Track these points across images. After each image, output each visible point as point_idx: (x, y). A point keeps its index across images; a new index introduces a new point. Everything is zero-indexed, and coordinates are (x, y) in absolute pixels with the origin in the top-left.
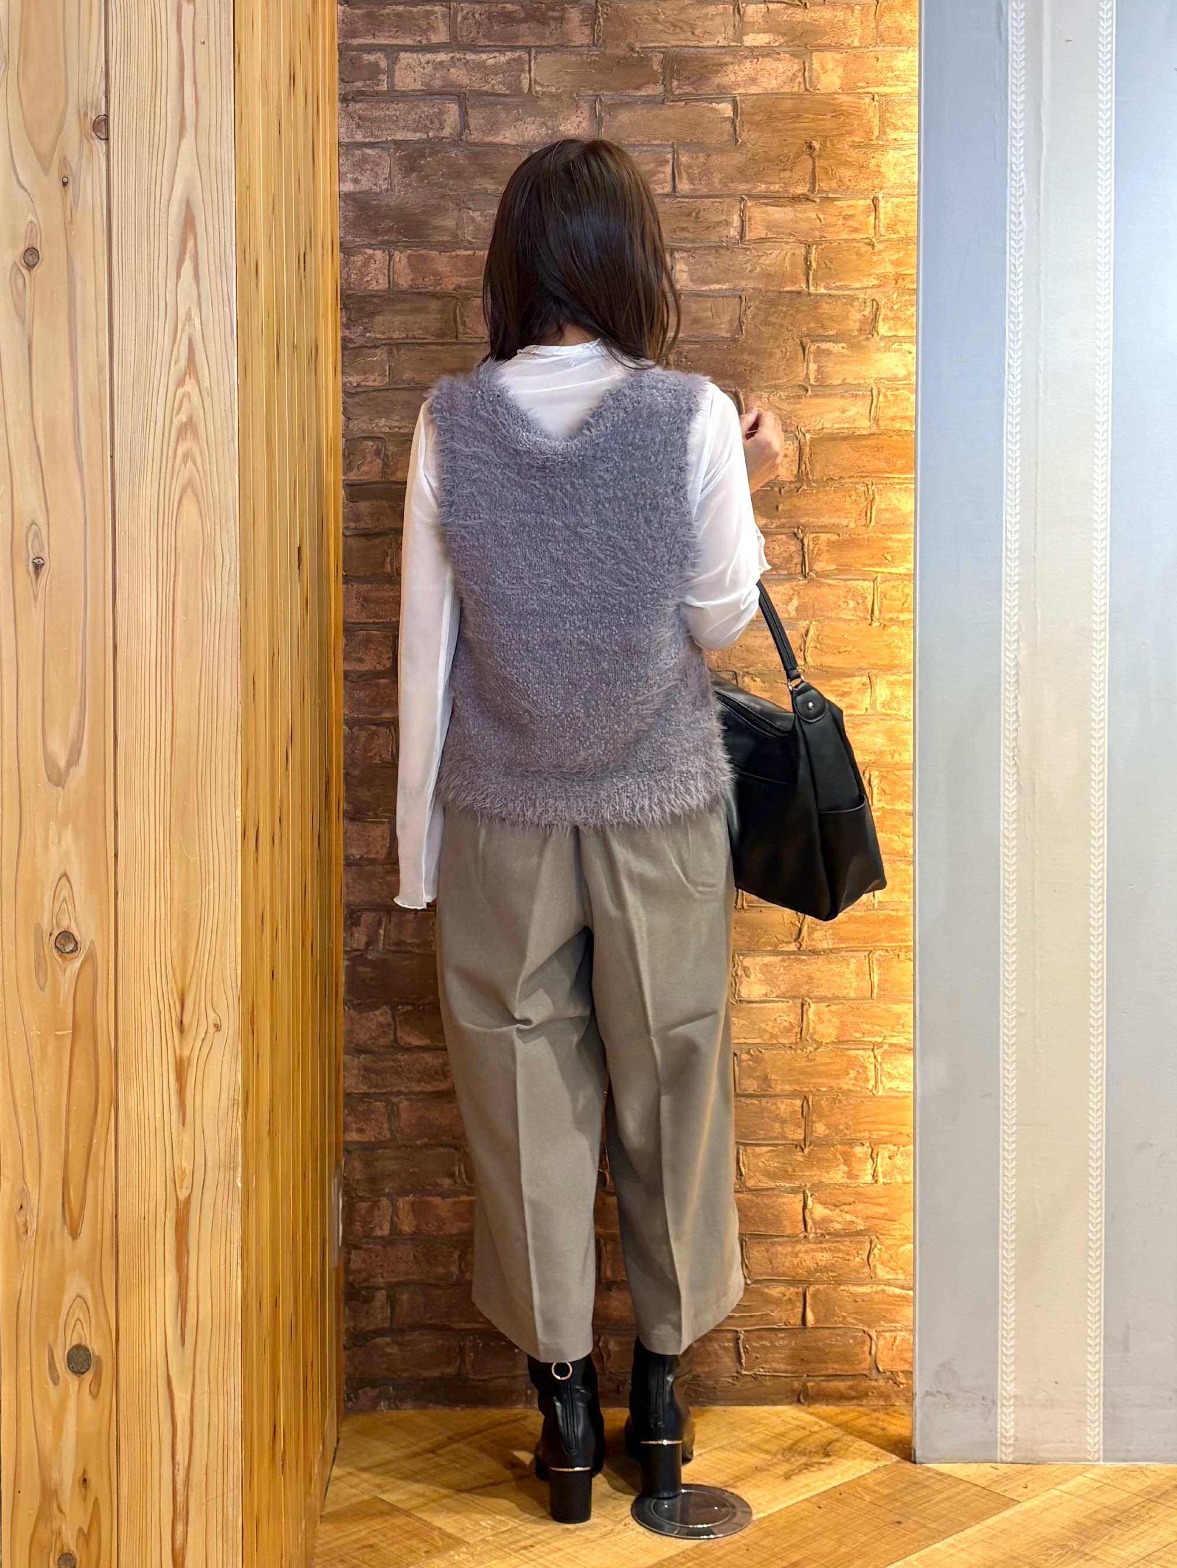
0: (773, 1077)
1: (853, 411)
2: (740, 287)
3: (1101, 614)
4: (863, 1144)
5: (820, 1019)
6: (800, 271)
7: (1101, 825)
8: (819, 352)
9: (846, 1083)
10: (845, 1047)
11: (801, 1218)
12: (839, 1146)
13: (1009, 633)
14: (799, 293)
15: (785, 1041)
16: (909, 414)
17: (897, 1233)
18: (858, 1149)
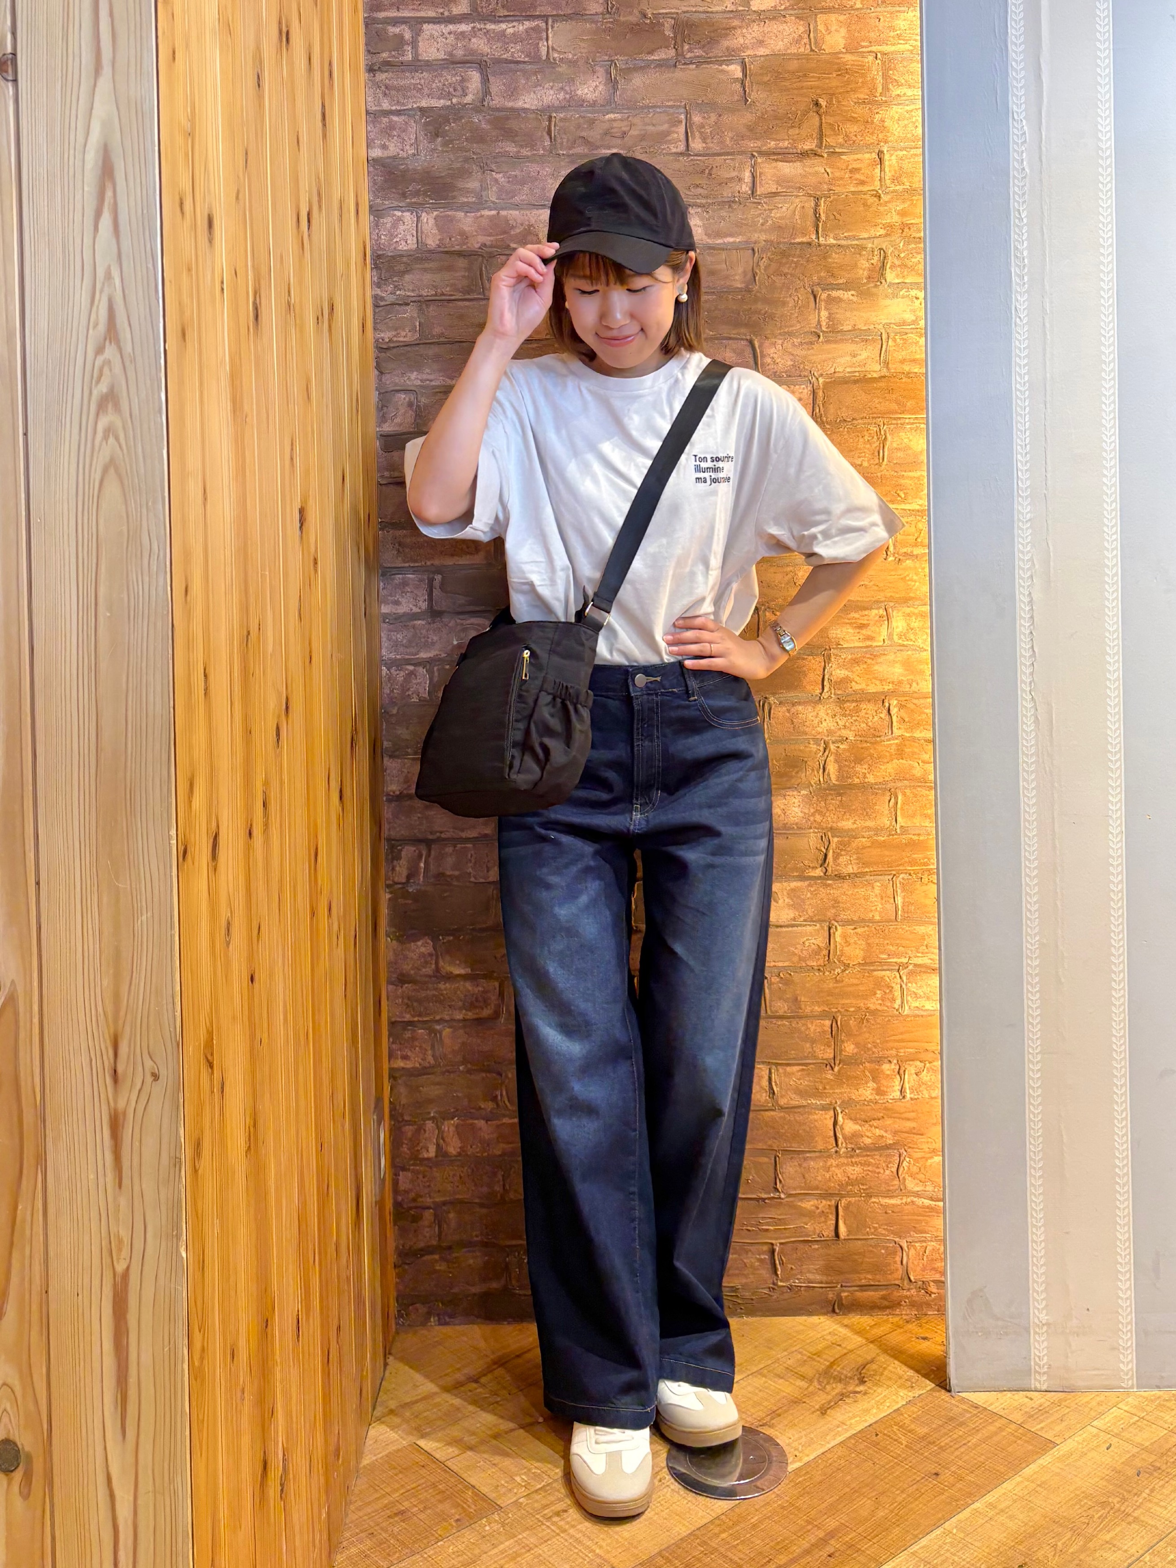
0: (803, 999)
1: (864, 355)
2: (753, 239)
3: (1113, 550)
4: (890, 1061)
5: (847, 942)
6: (810, 223)
7: (1118, 756)
8: (830, 300)
9: (873, 1004)
10: (872, 968)
11: (832, 1133)
12: (867, 1064)
13: (1023, 569)
14: (810, 244)
15: (815, 964)
16: (918, 357)
17: (925, 1147)
18: (886, 1067)
